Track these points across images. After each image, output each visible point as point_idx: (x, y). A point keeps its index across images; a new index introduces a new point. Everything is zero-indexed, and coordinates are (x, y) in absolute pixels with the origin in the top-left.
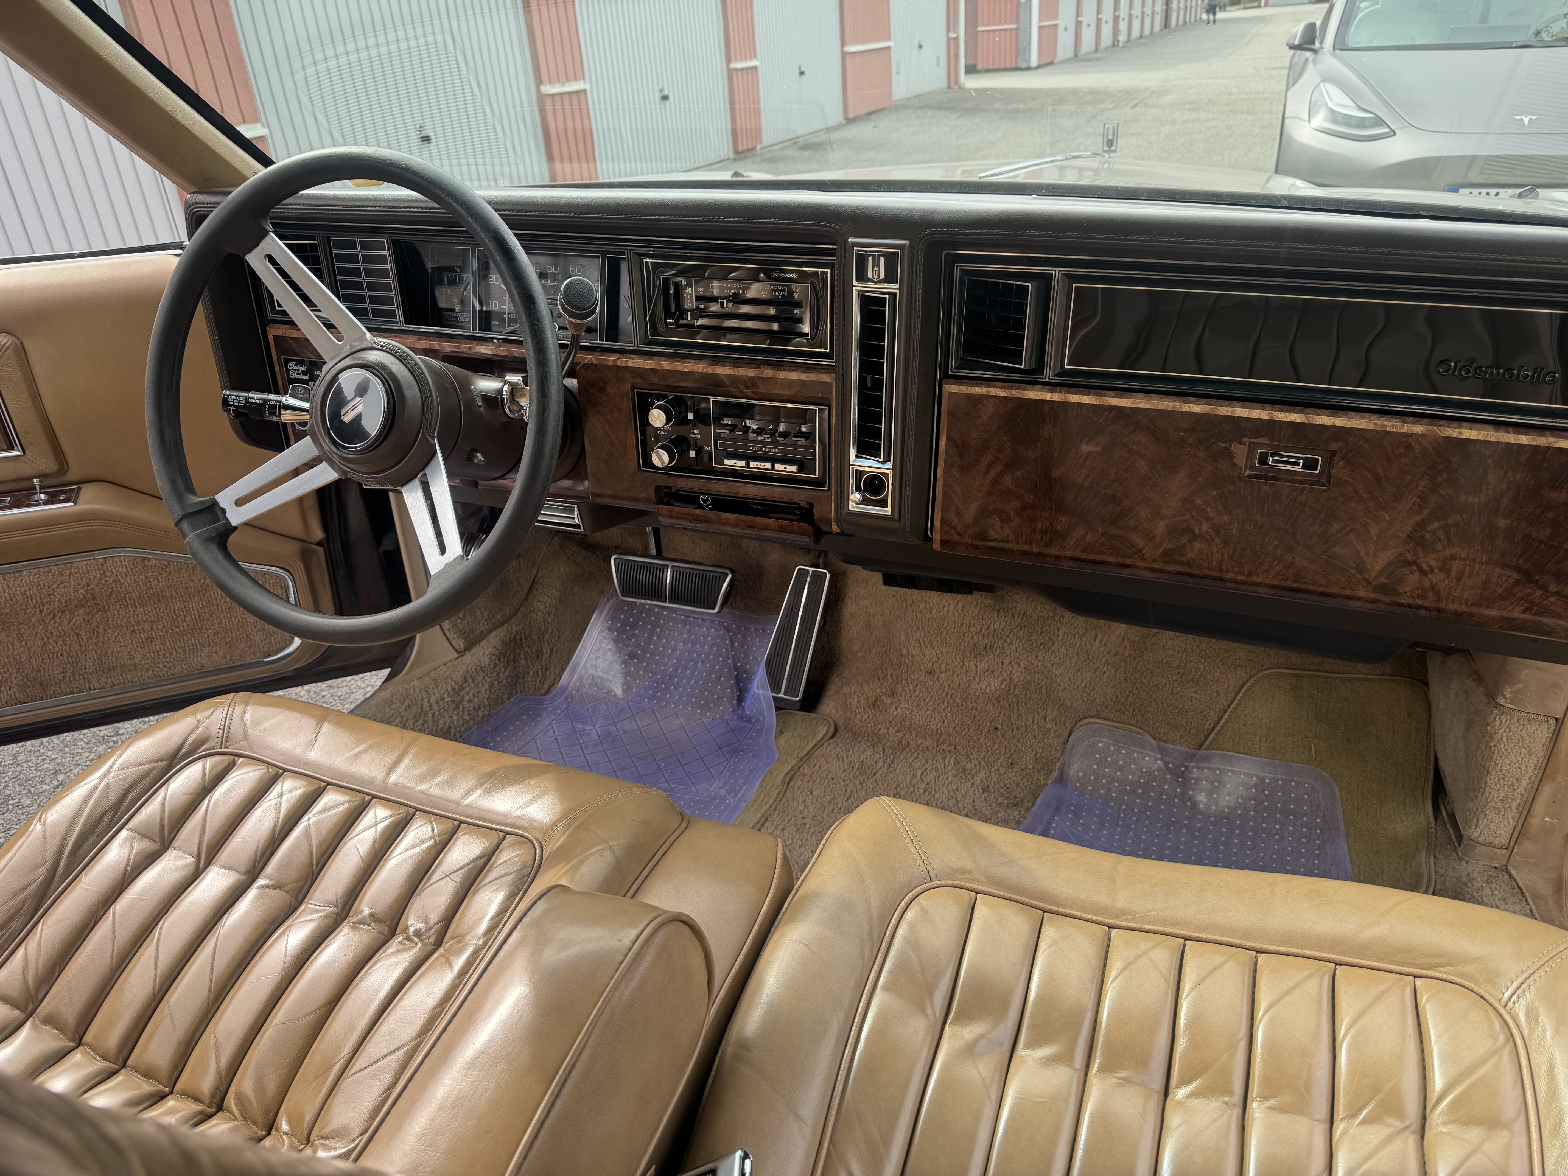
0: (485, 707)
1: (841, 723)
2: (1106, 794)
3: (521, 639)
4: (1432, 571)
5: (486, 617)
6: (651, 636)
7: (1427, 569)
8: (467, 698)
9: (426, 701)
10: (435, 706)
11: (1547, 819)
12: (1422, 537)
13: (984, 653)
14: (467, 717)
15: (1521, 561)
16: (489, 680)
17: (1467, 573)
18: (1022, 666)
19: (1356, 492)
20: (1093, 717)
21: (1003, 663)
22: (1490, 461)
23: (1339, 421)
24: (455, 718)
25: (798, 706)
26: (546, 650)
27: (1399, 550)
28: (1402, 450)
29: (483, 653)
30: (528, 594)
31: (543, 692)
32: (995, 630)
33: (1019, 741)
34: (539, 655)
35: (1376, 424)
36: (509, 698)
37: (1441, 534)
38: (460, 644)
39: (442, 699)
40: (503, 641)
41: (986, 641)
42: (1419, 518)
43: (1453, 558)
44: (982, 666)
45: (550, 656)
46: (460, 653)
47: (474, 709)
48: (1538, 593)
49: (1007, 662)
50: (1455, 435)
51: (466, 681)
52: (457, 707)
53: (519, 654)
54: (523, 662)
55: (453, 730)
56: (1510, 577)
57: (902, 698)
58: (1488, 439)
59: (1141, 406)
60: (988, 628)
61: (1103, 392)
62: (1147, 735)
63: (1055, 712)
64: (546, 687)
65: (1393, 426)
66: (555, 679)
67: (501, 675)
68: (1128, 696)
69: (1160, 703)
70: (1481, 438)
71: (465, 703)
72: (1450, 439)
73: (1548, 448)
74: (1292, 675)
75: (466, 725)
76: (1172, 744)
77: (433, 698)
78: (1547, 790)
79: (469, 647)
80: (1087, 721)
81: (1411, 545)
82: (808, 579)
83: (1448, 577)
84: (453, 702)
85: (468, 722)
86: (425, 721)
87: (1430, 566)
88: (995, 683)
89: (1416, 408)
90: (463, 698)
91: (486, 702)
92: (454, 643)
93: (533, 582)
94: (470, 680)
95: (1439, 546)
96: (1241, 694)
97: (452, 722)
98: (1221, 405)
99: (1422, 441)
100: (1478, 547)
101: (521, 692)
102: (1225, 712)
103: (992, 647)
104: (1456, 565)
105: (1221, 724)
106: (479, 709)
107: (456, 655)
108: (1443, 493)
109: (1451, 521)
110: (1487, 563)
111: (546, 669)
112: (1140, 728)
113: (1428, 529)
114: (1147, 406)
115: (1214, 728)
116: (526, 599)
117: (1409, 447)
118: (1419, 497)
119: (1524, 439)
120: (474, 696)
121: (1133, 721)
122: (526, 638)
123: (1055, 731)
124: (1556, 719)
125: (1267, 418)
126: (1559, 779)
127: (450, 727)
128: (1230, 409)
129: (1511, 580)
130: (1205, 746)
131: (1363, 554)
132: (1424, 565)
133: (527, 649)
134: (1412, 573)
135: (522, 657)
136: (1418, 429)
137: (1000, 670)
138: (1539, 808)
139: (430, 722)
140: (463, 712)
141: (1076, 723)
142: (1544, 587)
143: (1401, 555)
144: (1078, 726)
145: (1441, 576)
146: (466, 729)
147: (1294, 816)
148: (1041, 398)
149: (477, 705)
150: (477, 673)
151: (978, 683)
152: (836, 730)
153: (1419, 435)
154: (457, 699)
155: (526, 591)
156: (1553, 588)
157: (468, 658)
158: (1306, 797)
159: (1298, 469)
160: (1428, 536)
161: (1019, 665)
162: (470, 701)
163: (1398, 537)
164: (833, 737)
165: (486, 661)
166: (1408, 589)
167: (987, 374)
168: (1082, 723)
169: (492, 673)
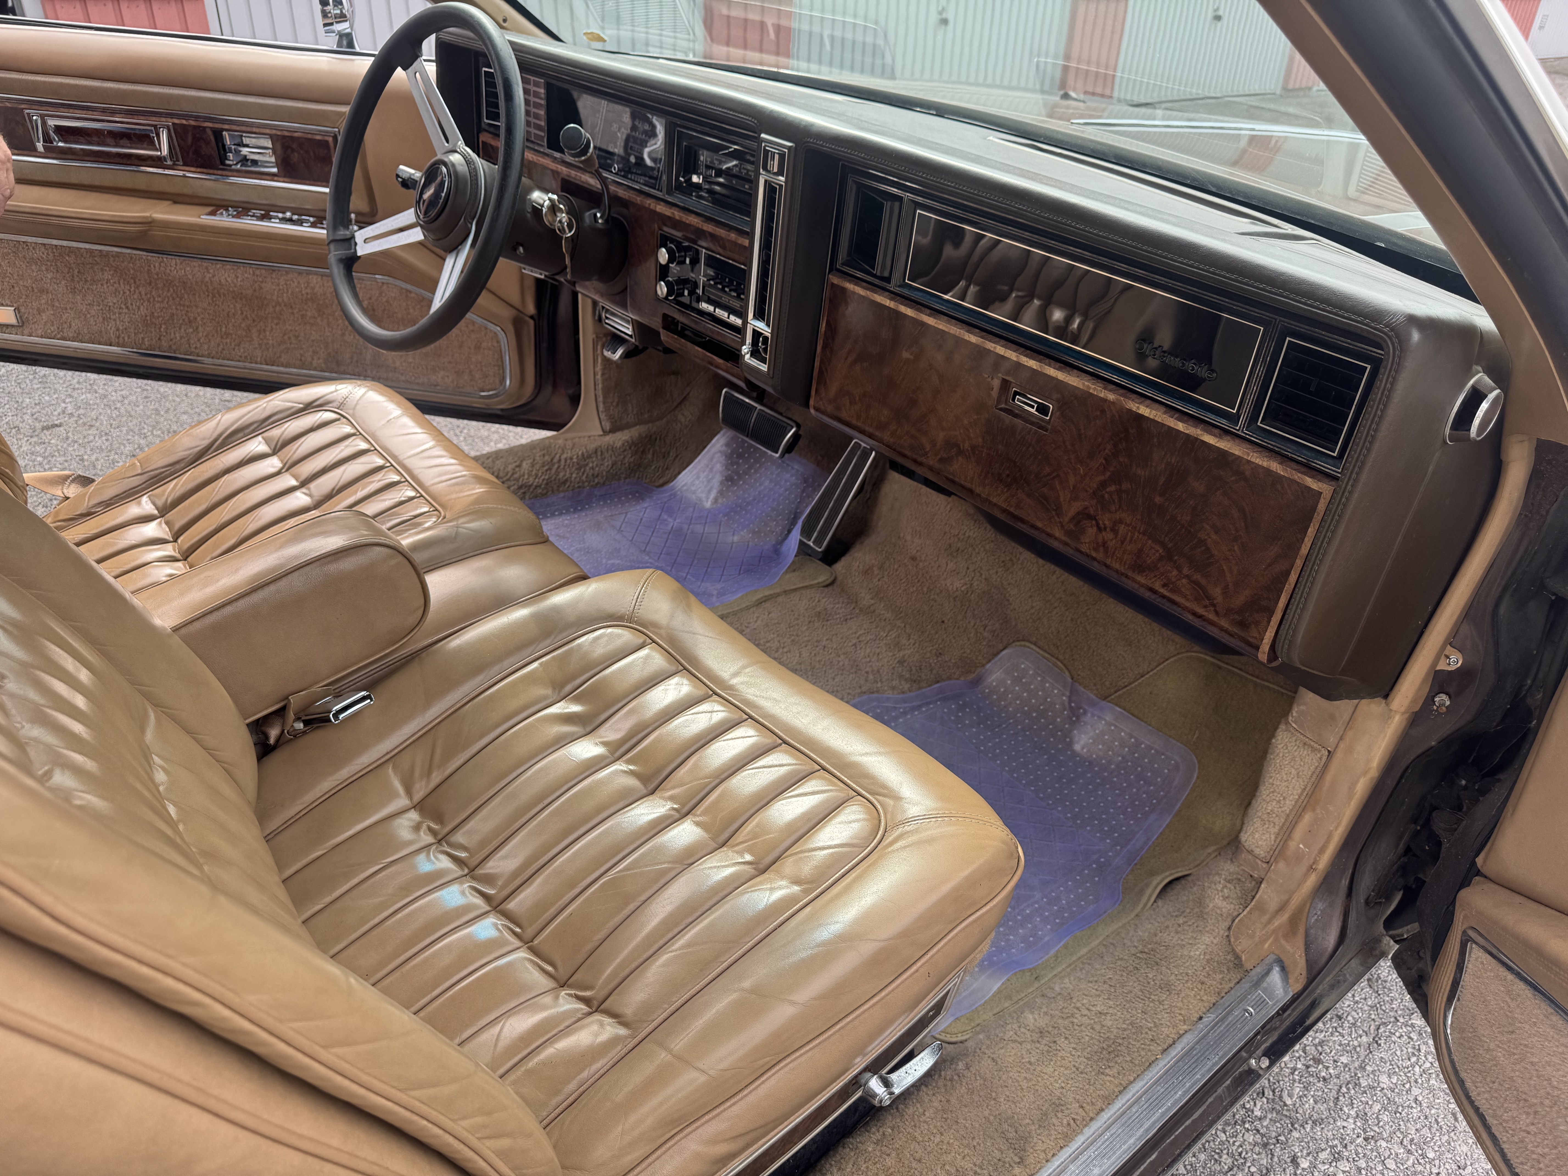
0: (602, 477)
1: (840, 578)
2: (1005, 707)
3: (656, 439)
4: (1105, 529)
5: (635, 412)
6: (750, 468)
7: (1102, 526)
8: (591, 465)
9: (558, 456)
10: (563, 462)
11: (1301, 846)
12: (1103, 496)
13: (955, 554)
14: (584, 478)
15: (1167, 539)
16: (614, 458)
17: (1128, 539)
18: (984, 577)
19: (1064, 443)
20: (1031, 642)
21: (968, 568)
22: (1155, 440)
23: (1060, 375)
24: (574, 475)
25: (820, 556)
26: (672, 454)
27: (1086, 503)
28: (1098, 413)
29: (621, 438)
30: (677, 407)
31: (657, 484)
32: (969, 537)
33: (954, 638)
34: (665, 456)
35: (1084, 384)
36: (625, 478)
37: (1115, 497)
38: (607, 426)
39: (571, 459)
40: (640, 435)
41: (959, 545)
42: (1102, 478)
43: (1121, 521)
44: (951, 566)
45: (674, 459)
46: (605, 433)
47: (593, 475)
48: (1175, 573)
49: (972, 568)
50: (1134, 409)
51: (596, 452)
52: (580, 469)
53: (649, 450)
54: (650, 456)
55: (568, 484)
56: (1158, 551)
57: (886, 573)
58: (1156, 419)
59: (940, 327)
60: (964, 534)
61: (923, 309)
62: (1067, 673)
63: (997, 625)
64: (661, 481)
65: (1095, 389)
66: (670, 478)
67: (626, 460)
68: (1068, 635)
69: (1091, 651)
70: (1152, 417)
71: (588, 468)
72: (1130, 410)
73: (1197, 439)
74: (1213, 664)
75: (580, 484)
76: (1085, 687)
77: (564, 456)
78: (1308, 817)
79: (613, 430)
80: (1023, 643)
81: (1095, 501)
82: (859, 453)
83: (1116, 538)
84: (578, 464)
85: (583, 482)
86: (550, 469)
87: (1104, 524)
88: (957, 584)
89: (1115, 378)
90: (587, 465)
91: (604, 473)
92: (603, 423)
93: (685, 398)
94: (599, 453)
95: (1113, 508)
96: (1162, 666)
97: (571, 477)
98: (990, 341)
99: (1112, 408)
100: (1139, 517)
101: (638, 478)
102: (1142, 676)
103: (963, 551)
104: (1122, 529)
105: (1133, 685)
106: (597, 476)
107: (601, 433)
108: (1121, 460)
109: (1124, 487)
110: (1144, 534)
111: (667, 468)
112: (1065, 665)
113: (1108, 490)
114: (944, 328)
115: (1126, 687)
116: (674, 410)
117: (1103, 411)
118: (1105, 459)
119: (1180, 426)
120: (597, 466)
121: (1061, 657)
122: (660, 439)
123: (990, 641)
124: (1329, 752)
125: (1015, 359)
126: (1318, 811)
127: (567, 480)
128: (993, 345)
129: (1157, 555)
130: (1109, 699)
131: (1062, 500)
132: (1101, 522)
133: (657, 448)
134: (1091, 527)
135: (651, 451)
136: (1111, 397)
137: (964, 573)
138: (1298, 834)
139: (553, 471)
140: (583, 474)
141: (1014, 642)
142: (1179, 569)
143: (1086, 508)
144: (1014, 644)
145: (1111, 536)
146: (579, 487)
147: (1145, 782)
148: (883, 303)
149: (596, 473)
150: (608, 450)
151: (945, 579)
152: (832, 583)
153: (1109, 401)
154: (582, 463)
155: (675, 404)
156: (1186, 571)
157: (609, 439)
158: (1166, 771)
159: (1033, 411)
160: (1106, 496)
161: (981, 575)
162: (592, 468)
163: (1087, 491)
164: (827, 586)
165: (619, 444)
166: (1087, 541)
167: (859, 274)
168: (1018, 643)
169: (620, 455)
